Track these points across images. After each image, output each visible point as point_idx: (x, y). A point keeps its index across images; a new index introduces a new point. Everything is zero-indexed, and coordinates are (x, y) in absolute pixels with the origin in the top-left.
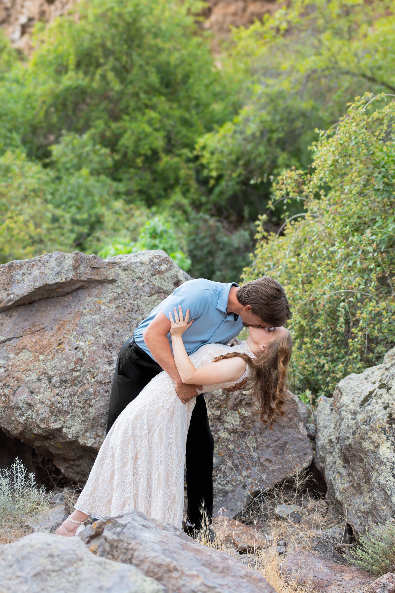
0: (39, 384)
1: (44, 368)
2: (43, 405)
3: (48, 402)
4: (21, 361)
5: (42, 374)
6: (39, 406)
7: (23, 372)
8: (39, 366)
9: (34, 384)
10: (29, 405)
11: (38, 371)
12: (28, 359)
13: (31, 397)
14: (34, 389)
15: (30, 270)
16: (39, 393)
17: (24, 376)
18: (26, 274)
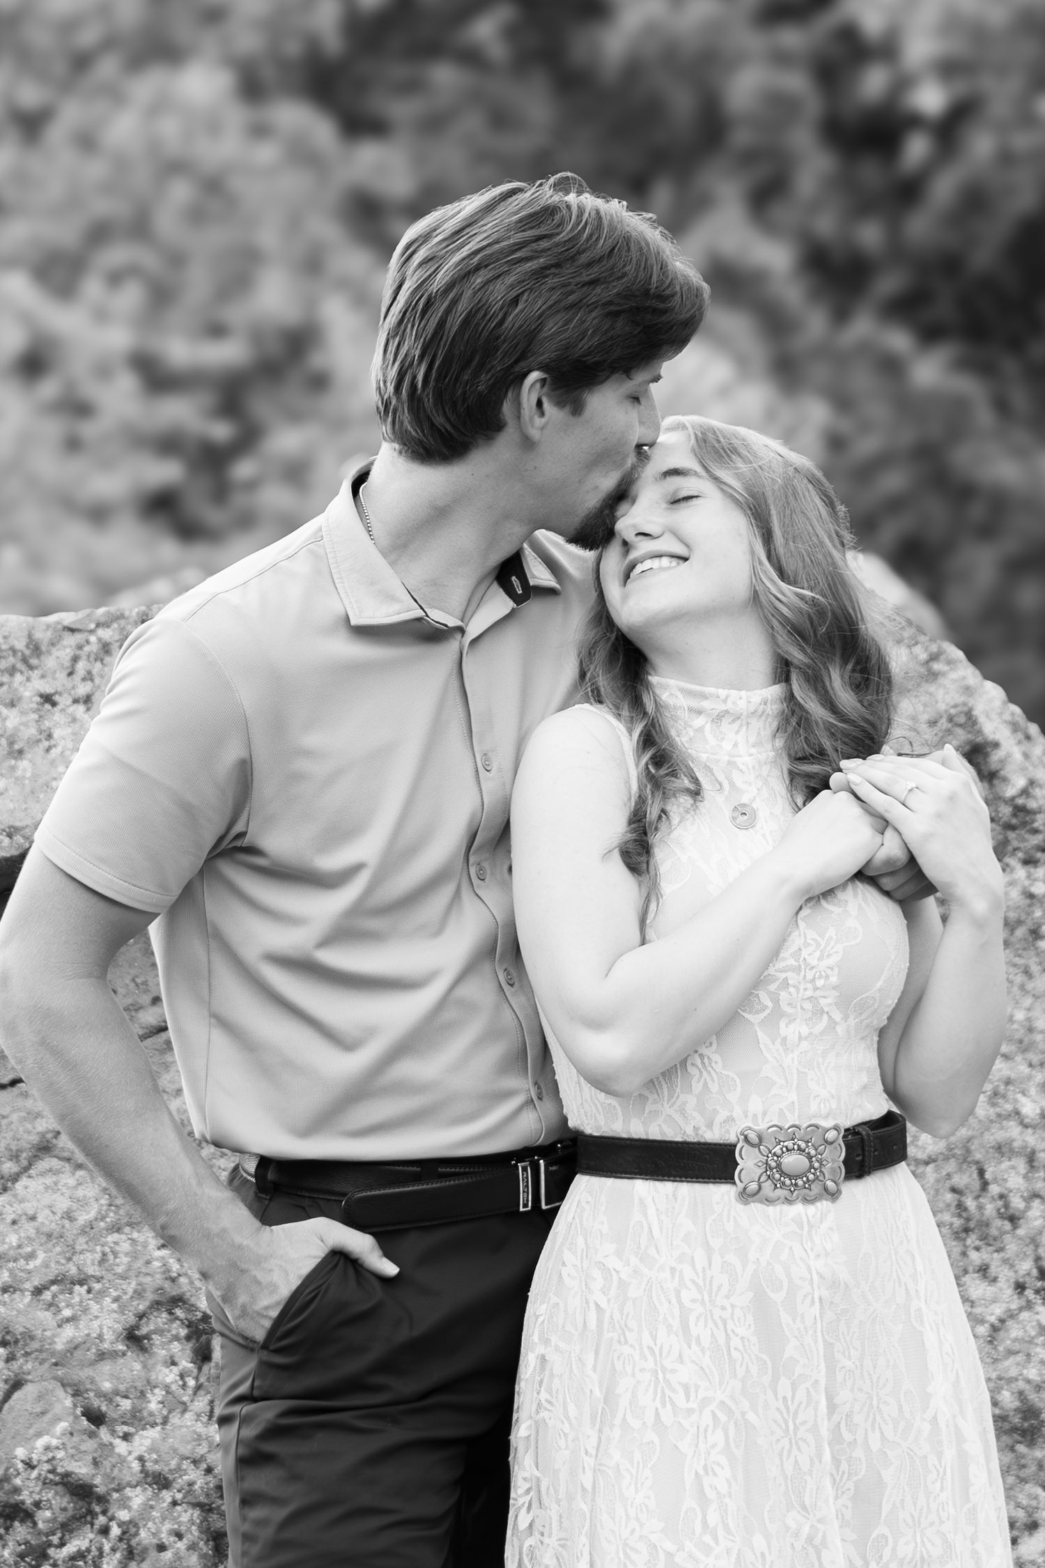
0: (132, 1366)
1: (166, 1270)
2: (167, 1496)
3: (195, 1475)
4: (29, 1229)
5: (156, 1305)
6: (138, 1498)
7: (38, 1291)
8: (134, 1255)
9: (106, 1367)
10: (81, 1492)
11: (131, 1287)
12: (69, 1216)
13: (90, 1445)
14: (108, 1397)
15: (89, 677)
16: (138, 1419)
17: (46, 1316)
18: (64, 701)
